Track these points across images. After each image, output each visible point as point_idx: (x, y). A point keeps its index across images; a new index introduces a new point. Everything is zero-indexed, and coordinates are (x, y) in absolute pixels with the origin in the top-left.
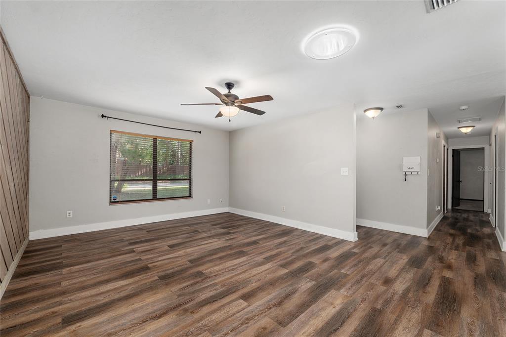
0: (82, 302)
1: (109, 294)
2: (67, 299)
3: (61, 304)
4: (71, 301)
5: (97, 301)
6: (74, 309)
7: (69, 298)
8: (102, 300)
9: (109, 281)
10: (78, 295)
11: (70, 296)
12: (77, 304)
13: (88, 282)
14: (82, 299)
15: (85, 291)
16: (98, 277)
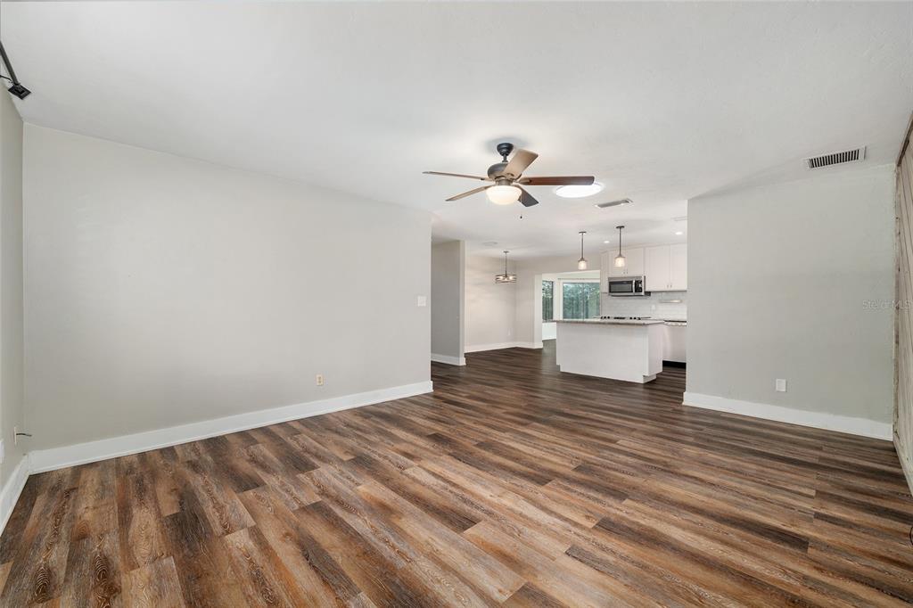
0: (765, 553)
1: (716, 534)
2: (791, 581)
3: (805, 578)
4: (784, 571)
5: (743, 538)
6: (783, 552)
7: (785, 579)
8: (734, 534)
9: (693, 555)
10: (766, 573)
11: (782, 582)
12: (775, 557)
13: (728, 588)
14: (763, 559)
15: (749, 570)
16: (700, 584)
